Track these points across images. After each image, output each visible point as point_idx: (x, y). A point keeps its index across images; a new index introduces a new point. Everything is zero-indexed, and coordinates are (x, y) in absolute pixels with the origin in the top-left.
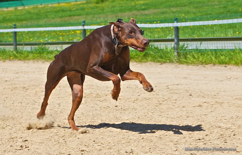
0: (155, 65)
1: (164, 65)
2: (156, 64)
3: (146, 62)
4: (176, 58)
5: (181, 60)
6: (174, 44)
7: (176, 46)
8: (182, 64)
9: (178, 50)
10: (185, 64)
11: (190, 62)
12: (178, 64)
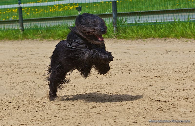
4: (114, 33)
5: (120, 35)
6: (112, 19)
7: (115, 21)
8: (121, 39)
9: (117, 25)
10: (124, 39)
11: (129, 37)
12: (117, 39)
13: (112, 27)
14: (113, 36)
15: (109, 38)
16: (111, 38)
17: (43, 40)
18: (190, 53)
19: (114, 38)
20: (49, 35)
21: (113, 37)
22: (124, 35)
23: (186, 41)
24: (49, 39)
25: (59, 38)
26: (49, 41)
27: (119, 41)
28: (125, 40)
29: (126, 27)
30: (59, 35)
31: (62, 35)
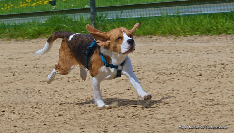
7: (93, 17)
9: (95, 21)
17: (10, 40)
18: (178, 52)
20: (17, 33)
23: (175, 39)
24: (18, 39)
25: (28, 37)
26: (17, 41)
29: (105, 23)
30: (29, 34)
31: (32, 34)
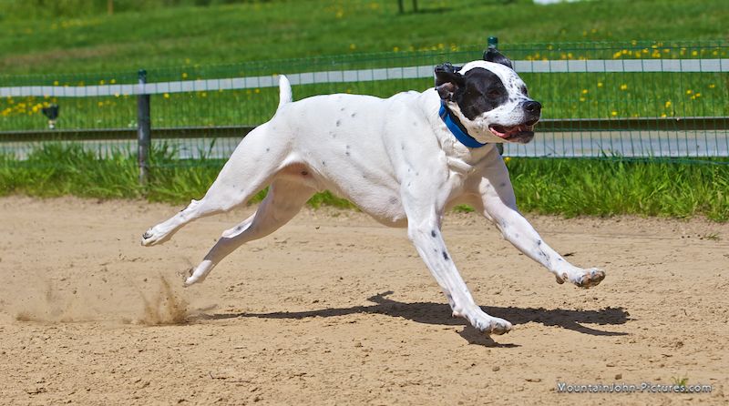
0: (83, 206)
1: (108, 206)
2: (84, 203)
3: (57, 196)
4: (141, 185)
5: (157, 190)
6: (137, 145)
7: (143, 151)
8: (157, 201)
9: (148, 163)
10: (167, 202)
11: (178, 197)
12: (147, 201)
13: (135, 166)
14: (136, 192)
15: (124, 197)
16: (131, 199)
19: (140, 200)
21: (135, 196)
22: (166, 191)
23: (335, 216)
27: (151, 206)
28: (169, 204)
29: (173, 168)
